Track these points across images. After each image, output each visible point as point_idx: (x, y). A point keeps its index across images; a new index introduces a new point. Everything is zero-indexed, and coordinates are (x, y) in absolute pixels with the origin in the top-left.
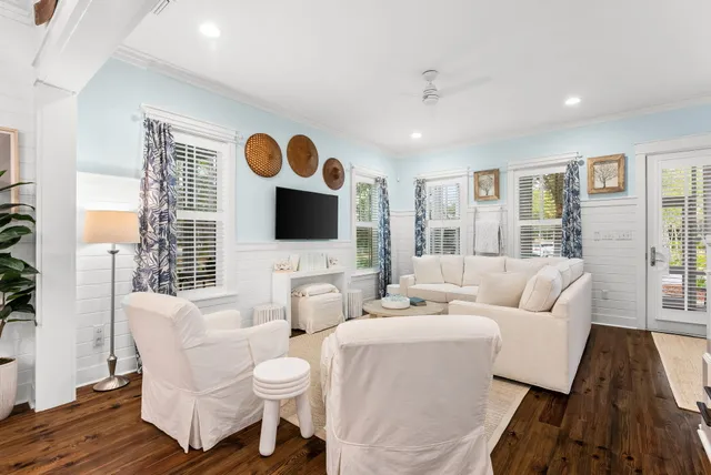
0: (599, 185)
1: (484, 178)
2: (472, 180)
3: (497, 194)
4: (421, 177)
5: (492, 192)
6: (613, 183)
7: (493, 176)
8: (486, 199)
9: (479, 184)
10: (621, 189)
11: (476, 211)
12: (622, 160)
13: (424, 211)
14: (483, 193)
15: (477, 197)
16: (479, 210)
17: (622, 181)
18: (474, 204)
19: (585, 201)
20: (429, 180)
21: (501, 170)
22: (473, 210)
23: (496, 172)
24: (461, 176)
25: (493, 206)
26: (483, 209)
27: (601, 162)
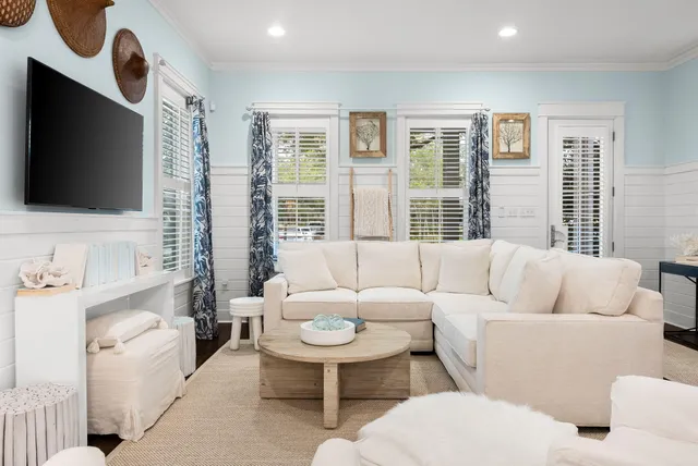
0: (504, 149)
1: (364, 123)
2: (346, 125)
3: (384, 149)
4: (262, 108)
5: (375, 145)
6: (517, 147)
7: (377, 123)
8: (367, 155)
9: (355, 133)
10: (524, 156)
11: (352, 174)
12: (525, 120)
13: (268, 167)
14: (362, 147)
15: (354, 153)
16: (356, 171)
17: (527, 146)
18: (349, 162)
19: (494, 168)
20: (275, 116)
21: (388, 115)
22: (347, 171)
23: (381, 116)
24: (329, 116)
25: (380, 168)
26: (363, 168)
27: (505, 120)
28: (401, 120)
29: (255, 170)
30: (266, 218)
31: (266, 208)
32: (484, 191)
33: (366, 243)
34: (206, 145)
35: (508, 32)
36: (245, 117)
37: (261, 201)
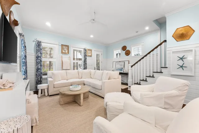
1: (64, 47)
2: (60, 47)
5: (67, 52)
7: (67, 47)
8: (65, 53)
9: (62, 49)
10: (91, 56)
11: (62, 57)
12: (91, 50)
13: (41, 54)
14: (64, 52)
15: (62, 53)
16: (63, 56)
19: (88, 58)
20: (43, 42)
21: (69, 46)
22: (61, 56)
23: (68, 46)
24: (57, 45)
25: (67, 56)
26: (64, 56)
27: (88, 50)
28: (71, 48)
29: (37, 54)
30: (40, 66)
31: (40, 63)
32: (86, 61)
33: (68, 71)
34: (25, 47)
35: (92, 36)
36: (34, 41)
37: (39, 62)
